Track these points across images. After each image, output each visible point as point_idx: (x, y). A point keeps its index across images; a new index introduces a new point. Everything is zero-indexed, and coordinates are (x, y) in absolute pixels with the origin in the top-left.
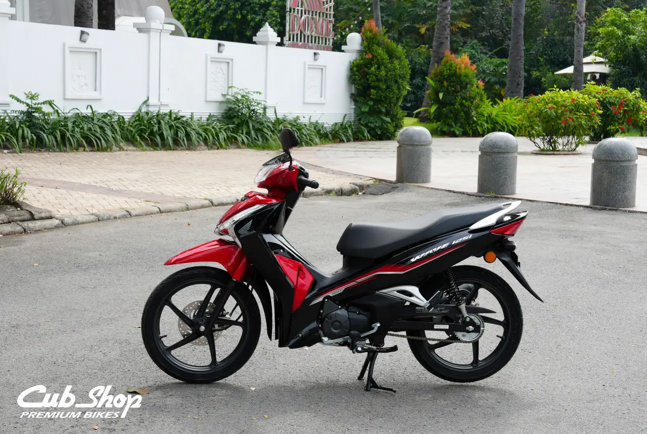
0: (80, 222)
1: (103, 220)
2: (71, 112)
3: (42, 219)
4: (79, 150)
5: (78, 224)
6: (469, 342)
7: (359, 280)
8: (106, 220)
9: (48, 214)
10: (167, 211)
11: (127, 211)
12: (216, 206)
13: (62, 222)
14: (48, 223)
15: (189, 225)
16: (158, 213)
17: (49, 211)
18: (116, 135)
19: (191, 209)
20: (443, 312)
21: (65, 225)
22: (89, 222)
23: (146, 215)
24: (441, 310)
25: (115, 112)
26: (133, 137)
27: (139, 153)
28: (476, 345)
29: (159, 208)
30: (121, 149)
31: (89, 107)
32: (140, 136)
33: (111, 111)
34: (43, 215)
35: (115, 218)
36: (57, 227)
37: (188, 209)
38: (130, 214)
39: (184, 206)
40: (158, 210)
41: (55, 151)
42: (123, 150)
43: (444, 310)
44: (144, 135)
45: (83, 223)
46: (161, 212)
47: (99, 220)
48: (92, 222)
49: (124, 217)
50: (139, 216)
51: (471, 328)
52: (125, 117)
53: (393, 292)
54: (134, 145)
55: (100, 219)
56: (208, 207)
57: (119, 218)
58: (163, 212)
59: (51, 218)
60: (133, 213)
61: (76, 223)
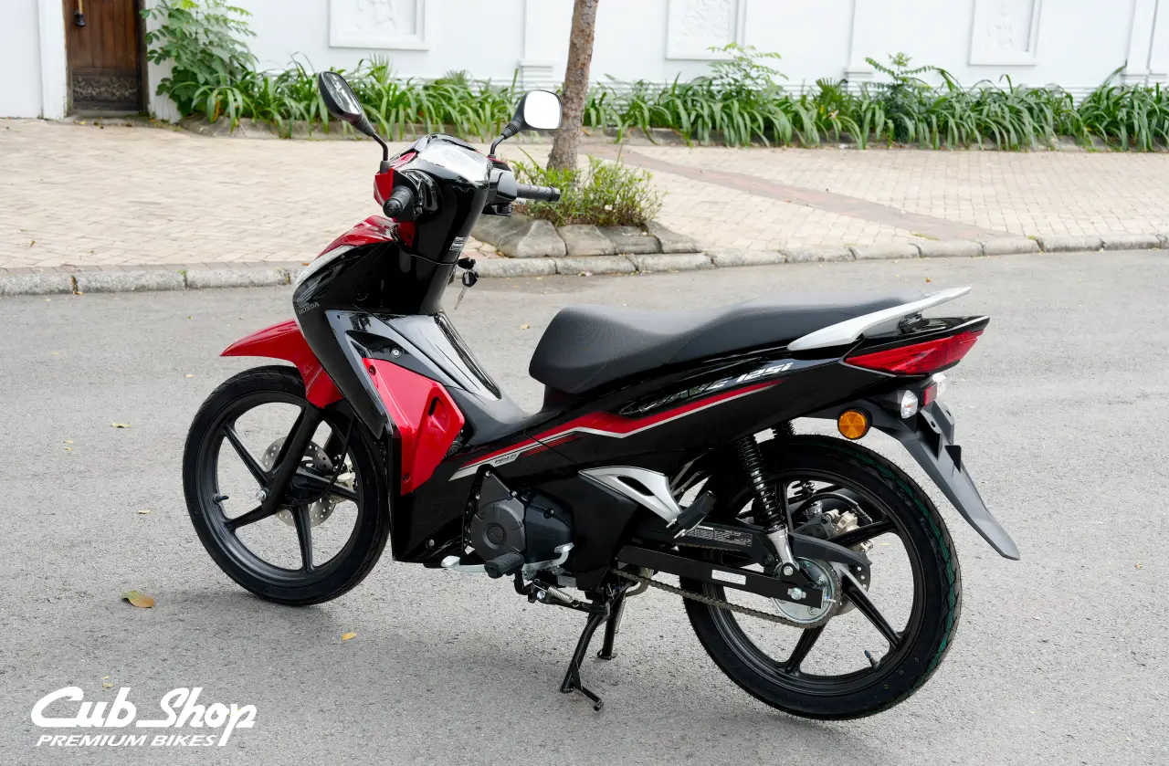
0: (747, 262)
1: (794, 261)
2: (978, 86)
3: (677, 252)
4: (970, 148)
5: (743, 265)
6: (797, 625)
7: (546, 440)
8: (802, 261)
9: (689, 246)
10: (936, 253)
11: (851, 250)
12: (1049, 251)
13: (712, 261)
14: (684, 260)
15: (928, 281)
16: (914, 256)
17: (692, 240)
18: (1044, 124)
19: (991, 254)
20: (737, 542)
21: (717, 266)
22: (765, 264)
23: (888, 258)
24: (732, 538)
25: (1059, 87)
26: (1079, 129)
27: (1080, 156)
28: (810, 635)
29: (919, 248)
30: (1051, 147)
31: (1005, 77)
32: (1092, 126)
33: (1051, 84)
34: (680, 246)
35: (821, 260)
36: (699, 268)
37: (983, 253)
38: (854, 255)
39: (975, 246)
40: (916, 251)
41: (926, 148)
42: (1053, 149)
43: (737, 538)
44: (1098, 125)
45: (752, 264)
46: (921, 255)
47: (786, 261)
48: (773, 263)
49: (843, 259)
50: (873, 258)
51: (797, 593)
52: (1073, 95)
53: (610, 477)
54: (1077, 143)
55: (790, 259)
56: (1030, 252)
57: (829, 261)
58: (925, 256)
59: (696, 252)
60: (860, 253)
61: (738, 264)
